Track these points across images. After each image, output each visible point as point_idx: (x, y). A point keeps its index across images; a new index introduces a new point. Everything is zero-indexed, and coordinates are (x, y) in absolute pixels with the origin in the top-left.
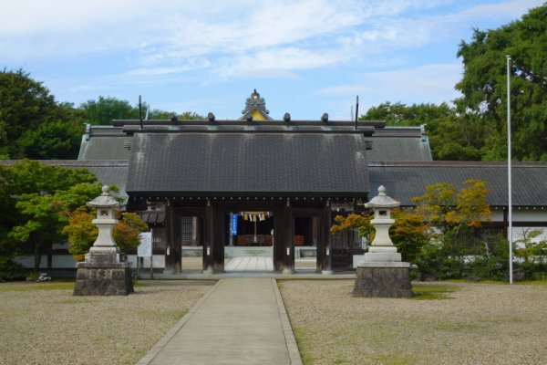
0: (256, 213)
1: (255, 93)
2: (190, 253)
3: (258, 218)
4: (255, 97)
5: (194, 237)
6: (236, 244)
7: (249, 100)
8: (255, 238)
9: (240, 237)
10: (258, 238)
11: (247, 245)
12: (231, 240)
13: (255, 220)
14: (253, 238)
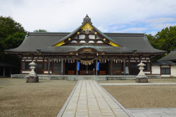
0: (88, 61)
1: (87, 16)
2: (60, 78)
3: (88, 64)
4: (87, 18)
5: (62, 71)
6: (79, 74)
7: (84, 19)
8: (87, 72)
9: (81, 71)
10: (88, 72)
11: (84, 75)
12: (77, 73)
13: (87, 64)
14: (86, 72)
